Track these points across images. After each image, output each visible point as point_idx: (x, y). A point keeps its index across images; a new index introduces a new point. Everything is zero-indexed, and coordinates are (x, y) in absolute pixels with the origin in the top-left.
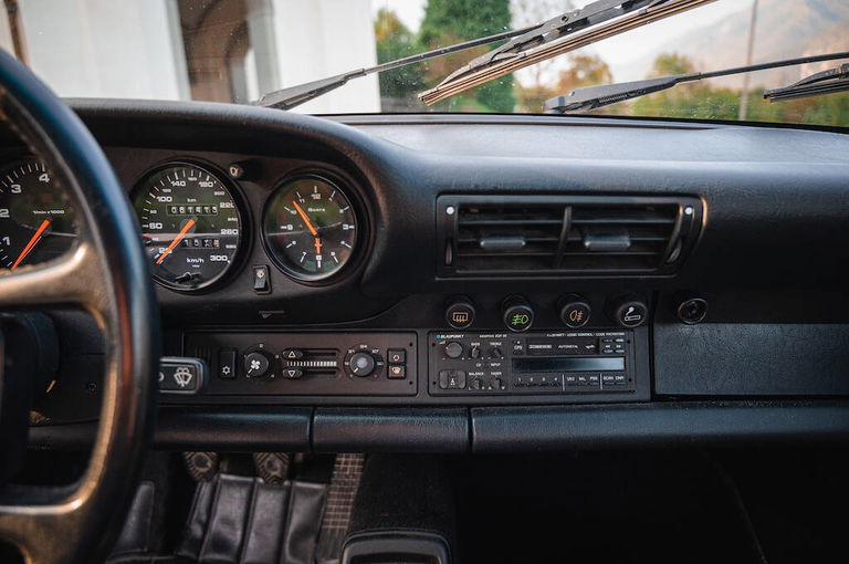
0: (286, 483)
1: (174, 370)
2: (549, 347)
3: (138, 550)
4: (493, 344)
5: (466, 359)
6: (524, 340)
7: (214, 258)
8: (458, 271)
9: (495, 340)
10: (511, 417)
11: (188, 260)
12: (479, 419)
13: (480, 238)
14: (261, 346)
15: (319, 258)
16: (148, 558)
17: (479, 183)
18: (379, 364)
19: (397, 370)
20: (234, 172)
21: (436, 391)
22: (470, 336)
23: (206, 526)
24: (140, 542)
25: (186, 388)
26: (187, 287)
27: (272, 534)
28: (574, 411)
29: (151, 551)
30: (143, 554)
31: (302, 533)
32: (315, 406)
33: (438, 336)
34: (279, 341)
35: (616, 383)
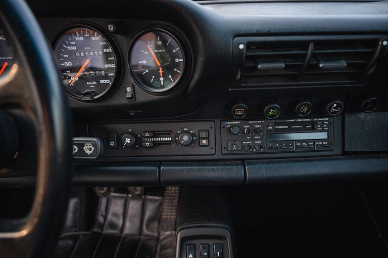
0: (143, 197)
1: (83, 145)
2: (286, 127)
3: (74, 229)
4: (256, 126)
5: (242, 135)
6: (273, 123)
7: (102, 81)
8: (242, 85)
9: (257, 124)
10: (266, 165)
11: (88, 83)
12: (250, 166)
13: (257, 64)
14: (130, 130)
15: (162, 79)
16: (78, 233)
17: (259, 29)
18: (194, 138)
19: (204, 142)
20: (111, 28)
21: (226, 152)
22: (244, 122)
23: (105, 217)
24: (74, 226)
25: (91, 155)
26: (88, 98)
27: (137, 221)
28: (301, 161)
29: (80, 230)
30: (76, 231)
31: (152, 220)
32: (161, 162)
33: (226, 123)
34: (139, 128)
35: (323, 145)
